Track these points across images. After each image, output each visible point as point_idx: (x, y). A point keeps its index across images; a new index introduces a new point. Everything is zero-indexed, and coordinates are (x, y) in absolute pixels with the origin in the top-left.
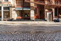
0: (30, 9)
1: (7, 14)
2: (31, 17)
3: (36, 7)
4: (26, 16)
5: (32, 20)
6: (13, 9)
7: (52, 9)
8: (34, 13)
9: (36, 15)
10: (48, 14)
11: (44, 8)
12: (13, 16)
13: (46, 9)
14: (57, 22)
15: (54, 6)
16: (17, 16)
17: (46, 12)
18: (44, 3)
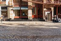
0: (27, 9)
1: (5, 14)
2: (29, 17)
3: (34, 6)
4: (24, 14)
5: (30, 20)
6: (11, 8)
7: (51, 9)
8: (31, 12)
9: (34, 14)
10: (46, 13)
11: (42, 7)
12: (10, 15)
13: (44, 8)
14: (56, 22)
15: (54, 5)
16: (15, 16)
17: (45, 11)
18: (42, 2)
